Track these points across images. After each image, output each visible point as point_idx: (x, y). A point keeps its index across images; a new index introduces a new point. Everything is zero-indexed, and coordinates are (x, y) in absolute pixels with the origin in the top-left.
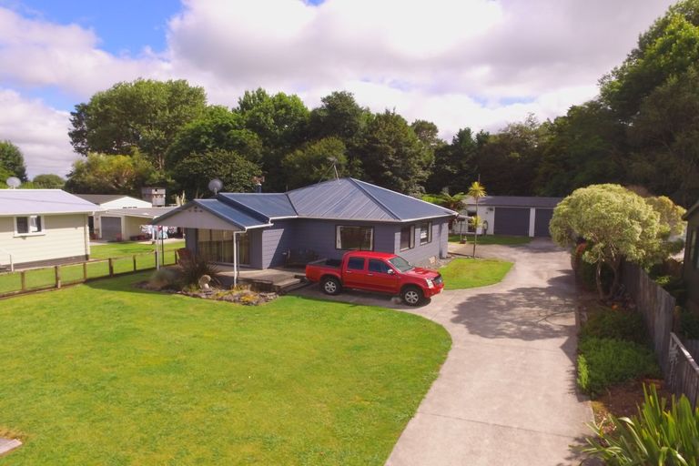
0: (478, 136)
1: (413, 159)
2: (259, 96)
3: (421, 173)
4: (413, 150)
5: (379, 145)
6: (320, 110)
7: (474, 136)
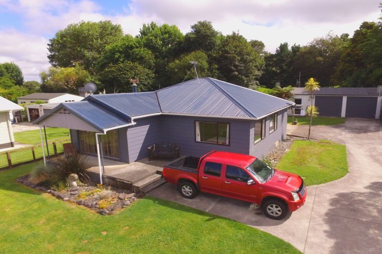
0: (292, 47)
1: (251, 63)
2: (152, 27)
3: (257, 73)
4: (251, 58)
5: (229, 55)
6: (191, 33)
7: (290, 48)
